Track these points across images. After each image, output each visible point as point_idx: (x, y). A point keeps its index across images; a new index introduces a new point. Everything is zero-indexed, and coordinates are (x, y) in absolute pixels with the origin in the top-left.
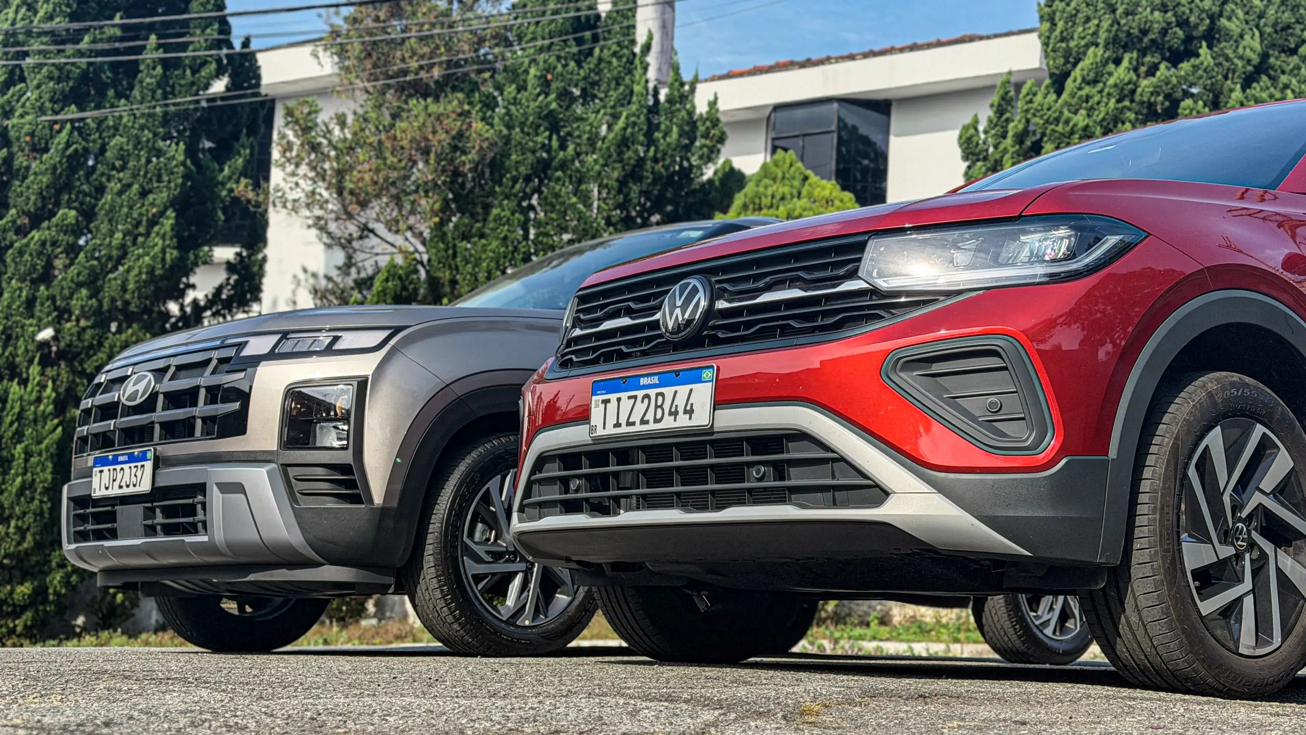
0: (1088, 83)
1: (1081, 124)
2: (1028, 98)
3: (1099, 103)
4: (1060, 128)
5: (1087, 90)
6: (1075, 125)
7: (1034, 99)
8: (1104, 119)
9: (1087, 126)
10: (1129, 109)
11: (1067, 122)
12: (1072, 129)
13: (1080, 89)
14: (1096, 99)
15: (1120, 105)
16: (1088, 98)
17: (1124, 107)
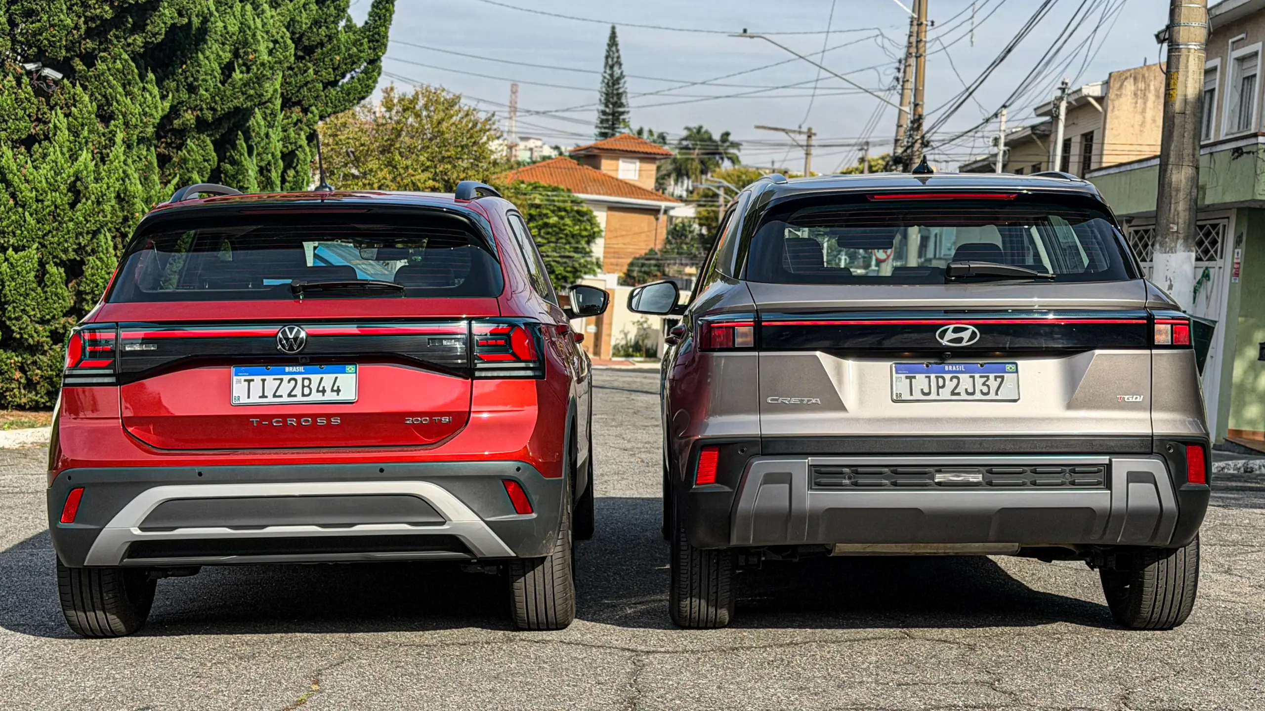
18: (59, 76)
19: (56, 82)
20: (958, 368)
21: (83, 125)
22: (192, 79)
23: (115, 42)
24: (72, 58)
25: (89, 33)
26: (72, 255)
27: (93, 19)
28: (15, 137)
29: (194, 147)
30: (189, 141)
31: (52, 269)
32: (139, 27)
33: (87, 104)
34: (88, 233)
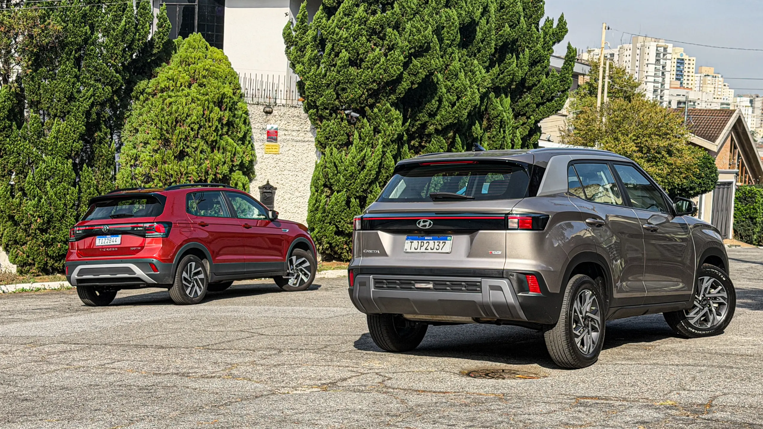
0: (345, 15)
1: (344, 36)
2: (319, 20)
3: (351, 26)
4: (335, 37)
5: (346, 19)
6: (341, 36)
7: (322, 21)
8: (353, 34)
9: (347, 37)
10: (364, 29)
11: (337, 34)
12: (340, 37)
13: (342, 18)
14: (350, 24)
15: (360, 28)
16: (346, 23)
17: (362, 28)
18: (358, 115)
19: (357, 118)
20: (429, 238)
21: (366, 136)
22: (429, 111)
23: (383, 98)
24: (364, 107)
25: (370, 96)
26: (361, 194)
27: (370, 89)
28: (340, 143)
29: (435, 142)
30: (433, 140)
31: (353, 200)
32: (393, 91)
33: (368, 128)
34: (366, 184)
